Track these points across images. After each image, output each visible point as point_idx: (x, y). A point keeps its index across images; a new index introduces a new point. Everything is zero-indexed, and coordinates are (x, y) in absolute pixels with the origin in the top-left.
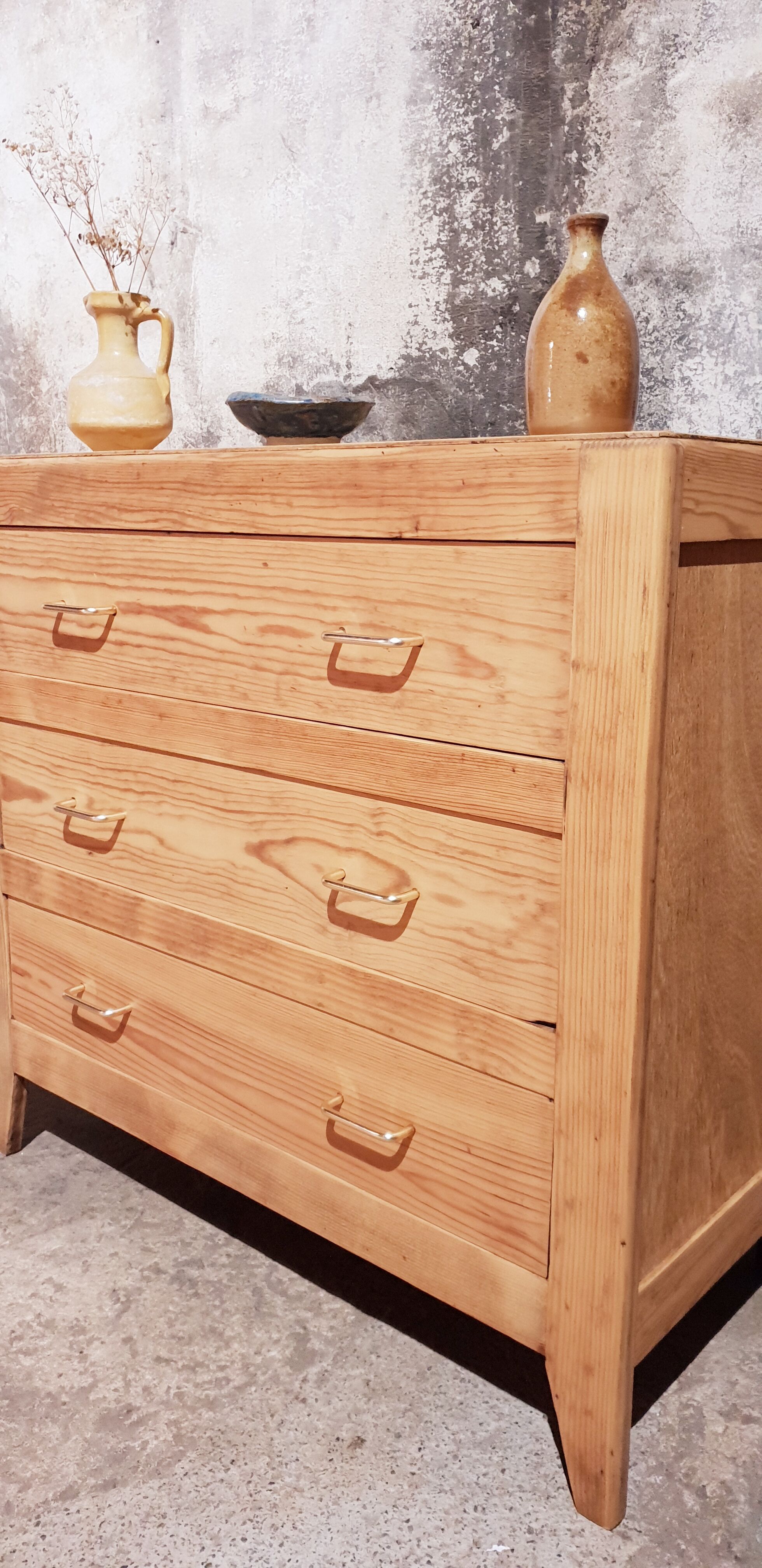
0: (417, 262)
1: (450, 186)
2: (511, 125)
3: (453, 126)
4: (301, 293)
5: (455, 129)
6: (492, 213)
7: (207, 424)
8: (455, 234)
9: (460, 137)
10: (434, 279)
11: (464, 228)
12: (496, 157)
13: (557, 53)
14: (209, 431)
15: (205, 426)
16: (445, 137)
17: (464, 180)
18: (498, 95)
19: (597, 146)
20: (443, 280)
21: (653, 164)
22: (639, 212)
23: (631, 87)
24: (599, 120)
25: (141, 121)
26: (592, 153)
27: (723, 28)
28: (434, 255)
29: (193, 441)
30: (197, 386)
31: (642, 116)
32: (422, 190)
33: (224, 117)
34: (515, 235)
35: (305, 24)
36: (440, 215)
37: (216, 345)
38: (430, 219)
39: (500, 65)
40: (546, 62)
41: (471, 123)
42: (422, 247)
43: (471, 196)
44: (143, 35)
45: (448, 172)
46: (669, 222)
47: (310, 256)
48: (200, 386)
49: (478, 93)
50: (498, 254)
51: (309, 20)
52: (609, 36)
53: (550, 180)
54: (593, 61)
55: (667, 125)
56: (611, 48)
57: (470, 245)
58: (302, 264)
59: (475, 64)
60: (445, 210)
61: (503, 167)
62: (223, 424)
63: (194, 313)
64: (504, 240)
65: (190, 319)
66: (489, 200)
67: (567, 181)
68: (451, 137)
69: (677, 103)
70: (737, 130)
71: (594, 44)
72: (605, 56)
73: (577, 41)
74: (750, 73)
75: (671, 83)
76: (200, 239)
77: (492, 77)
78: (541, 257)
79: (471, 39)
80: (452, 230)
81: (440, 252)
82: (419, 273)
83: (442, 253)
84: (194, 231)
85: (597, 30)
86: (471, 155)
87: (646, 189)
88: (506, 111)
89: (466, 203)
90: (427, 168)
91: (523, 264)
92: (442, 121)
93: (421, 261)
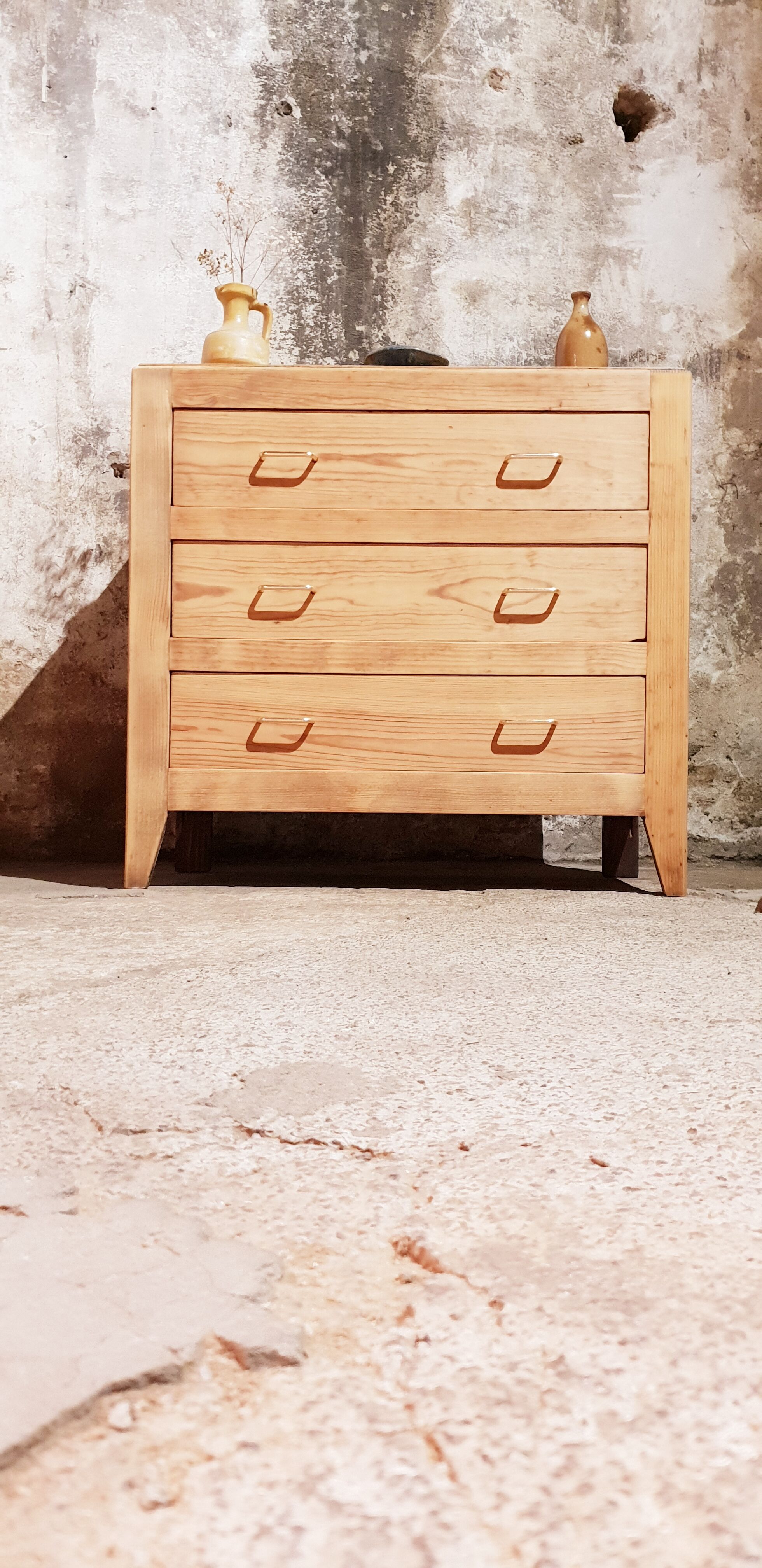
0: (275, 339)
1: (298, 298)
2: (339, 273)
3: (301, 264)
4: (185, 344)
5: (302, 266)
6: (327, 319)
7: (97, 423)
8: (302, 327)
9: (305, 271)
10: (287, 351)
11: (308, 325)
12: (330, 287)
13: (368, 241)
14: (98, 428)
15: (95, 424)
16: (295, 269)
17: (308, 296)
18: (331, 254)
19: (392, 295)
20: (293, 352)
21: (426, 311)
22: (417, 336)
23: (412, 269)
24: (394, 282)
25: (46, 203)
26: (390, 298)
27: (459, 253)
28: (287, 337)
29: (82, 433)
30: (89, 394)
31: (418, 285)
32: (279, 297)
33: (122, 218)
34: (343, 335)
35: (192, 179)
36: (292, 313)
37: (108, 368)
38: (285, 315)
39: (332, 238)
40: (361, 244)
41: (313, 265)
42: (278, 331)
43: (313, 307)
44: (53, 149)
45: (297, 290)
46: (435, 344)
47: (193, 322)
48: (92, 395)
49: (317, 249)
50: (332, 344)
51: (196, 178)
52: (398, 241)
53: (364, 308)
54: (389, 251)
55: (432, 293)
56: (399, 247)
57: (312, 335)
58: (187, 325)
59: (315, 233)
60: (295, 311)
61: (334, 294)
62: (112, 424)
63: (88, 343)
64: (335, 336)
65: (85, 347)
66: (325, 310)
67: (375, 311)
68: (299, 270)
69: (437, 283)
70: (470, 305)
71: (390, 242)
72: (396, 249)
73: (379, 237)
74: (474, 278)
75: (434, 273)
76: (97, 293)
77: (326, 243)
78: (360, 350)
79: (311, 219)
80: (299, 324)
81: (291, 335)
82: (276, 346)
83: (293, 337)
84: (92, 287)
85: (391, 236)
86: (313, 283)
87: (421, 325)
88: (335, 263)
89: (309, 311)
90: (283, 284)
91: (348, 351)
92: (293, 260)
93: (278, 339)
